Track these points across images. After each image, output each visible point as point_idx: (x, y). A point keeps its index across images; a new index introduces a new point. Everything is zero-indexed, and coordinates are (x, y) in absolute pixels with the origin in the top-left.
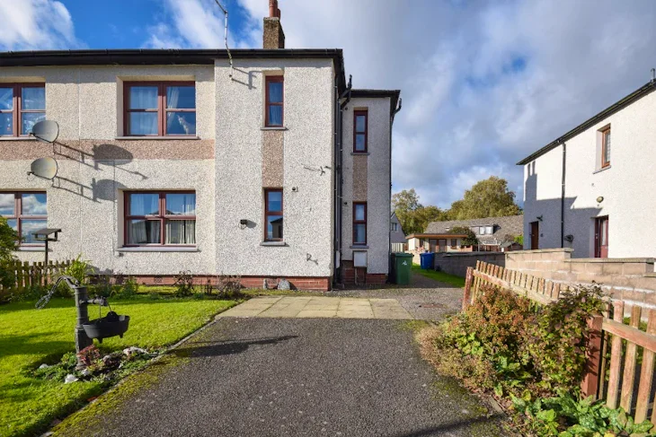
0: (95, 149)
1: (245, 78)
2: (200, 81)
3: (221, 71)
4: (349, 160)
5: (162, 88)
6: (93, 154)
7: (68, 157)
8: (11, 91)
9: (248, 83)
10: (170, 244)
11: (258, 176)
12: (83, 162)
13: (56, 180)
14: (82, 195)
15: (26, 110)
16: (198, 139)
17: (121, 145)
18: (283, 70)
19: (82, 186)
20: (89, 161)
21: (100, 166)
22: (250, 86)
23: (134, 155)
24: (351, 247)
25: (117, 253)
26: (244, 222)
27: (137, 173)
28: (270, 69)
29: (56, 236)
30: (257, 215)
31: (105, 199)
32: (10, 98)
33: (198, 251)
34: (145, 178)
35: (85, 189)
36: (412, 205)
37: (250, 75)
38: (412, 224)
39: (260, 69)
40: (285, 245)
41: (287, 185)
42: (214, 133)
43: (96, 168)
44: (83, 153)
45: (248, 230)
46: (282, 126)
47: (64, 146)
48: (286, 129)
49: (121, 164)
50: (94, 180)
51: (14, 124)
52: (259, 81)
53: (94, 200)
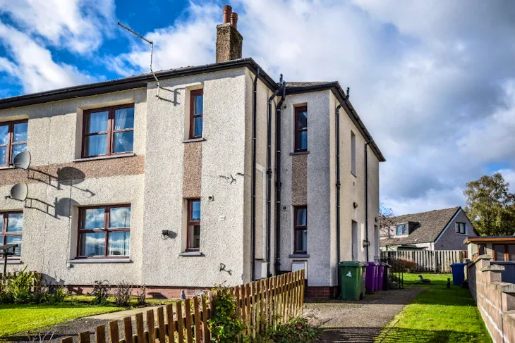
0: (60, 172)
1: (171, 96)
2: (138, 103)
3: (152, 92)
4: (288, 161)
5: (112, 112)
6: (57, 176)
7: (39, 180)
8: (7, 128)
9: (173, 100)
10: (113, 256)
11: (180, 187)
12: (50, 184)
13: (29, 201)
14: (47, 213)
15: (17, 143)
16: (135, 155)
17: (77, 166)
18: (203, 84)
19: (48, 205)
20: (54, 183)
21: (62, 186)
22: (175, 103)
23: (86, 175)
24: (290, 257)
25: (68, 265)
26: (166, 233)
27: (87, 191)
28: (192, 84)
29: (14, 250)
30: (179, 226)
31: (63, 215)
32: (6, 134)
33: (131, 262)
34: (93, 195)
35: (49, 207)
36: (498, 196)
37: (176, 92)
38: (498, 222)
39: (183, 86)
40: (202, 255)
41: (204, 195)
42: (145, 150)
43: (59, 188)
44: (50, 176)
45: (170, 240)
46: (201, 137)
47: (38, 171)
48: (204, 140)
49: (76, 183)
50: (56, 198)
51: (7, 155)
52: (183, 98)
53: (56, 217)
